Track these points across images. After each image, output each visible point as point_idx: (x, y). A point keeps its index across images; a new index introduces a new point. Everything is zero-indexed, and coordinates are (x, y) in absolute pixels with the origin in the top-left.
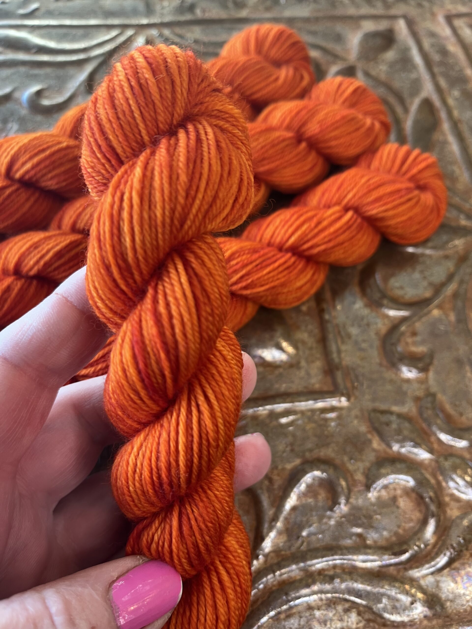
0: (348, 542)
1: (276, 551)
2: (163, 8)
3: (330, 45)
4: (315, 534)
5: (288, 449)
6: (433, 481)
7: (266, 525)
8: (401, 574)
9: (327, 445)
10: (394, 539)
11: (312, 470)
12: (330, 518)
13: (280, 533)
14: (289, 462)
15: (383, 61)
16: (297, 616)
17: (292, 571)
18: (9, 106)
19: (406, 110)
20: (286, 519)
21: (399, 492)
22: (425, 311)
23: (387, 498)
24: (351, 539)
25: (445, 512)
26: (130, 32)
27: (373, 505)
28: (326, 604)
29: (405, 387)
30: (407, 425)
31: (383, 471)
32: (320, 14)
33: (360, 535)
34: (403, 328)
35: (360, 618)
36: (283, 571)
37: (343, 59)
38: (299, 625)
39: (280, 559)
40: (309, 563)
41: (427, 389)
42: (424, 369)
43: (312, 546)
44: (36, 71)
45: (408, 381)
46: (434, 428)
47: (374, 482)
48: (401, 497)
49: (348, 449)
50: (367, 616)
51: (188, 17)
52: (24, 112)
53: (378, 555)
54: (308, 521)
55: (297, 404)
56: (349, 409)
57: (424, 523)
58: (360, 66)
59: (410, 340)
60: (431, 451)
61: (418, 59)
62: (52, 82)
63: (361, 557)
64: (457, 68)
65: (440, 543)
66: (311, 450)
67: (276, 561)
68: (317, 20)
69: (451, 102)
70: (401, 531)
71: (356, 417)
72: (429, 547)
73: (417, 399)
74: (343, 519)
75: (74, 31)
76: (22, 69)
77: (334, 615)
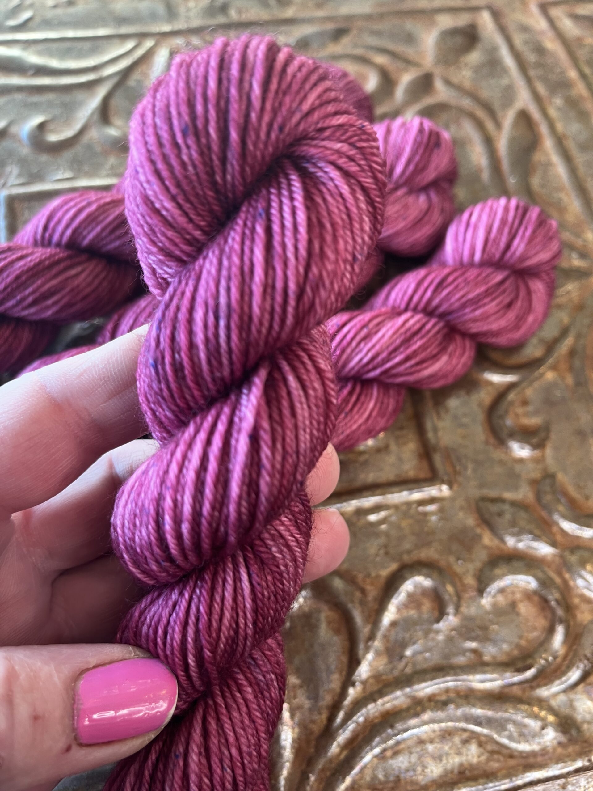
0: (461, 660)
1: (376, 677)
2: (188, 10)
3: (400, 48)
4: (421, 653)
5: (382, 552)
6: (558, 580)
7: (361, 646)
8: (527, 694)
9: (428, 544)
10: (516, 652)
11: (412, 575)
12: (438, 632)
13: (378, 654)
14: (385, 568)
15: (466, 65)
16: (407, 753)
17: (396, 698)
18: (7, 143)
19: (498, 125)
20: (385, 637)
21: (518, 596)
22: (536, 374)
23: (504, 603)
24: (464, 655)
25: (574, 617)
26: (149, 44)
27: (488, 613)
28: (440, 736)
29: (518, 468)
30: (523, 514)
31: (497, 571)
32: (385, 9)
33: (474, 651)
34: (511, 396)
35: (481, 750)
36: (386, 699)
37: (416, 65)
38: (410, 762)
39: (381, 685)
40: (416, 687)
41: (545, 470)
42: (539, 446)
43: (418, 667)
44: (36, 98)
45: (521, 461)
46: (556, 517)
47: (487, 585)
48: (521, 601)
49: (455, 547)
50: (489, 747)
51: (221, 20)
52: (25, 150)
53: (497, 673)
54: (411, 638)
55: (389, 496)
56: (452, 499)
57: (551, 631)
58: (438, 72)
59: (520, 410)
60: (553, 544)
61: (509, 61)
62: (57, 111)
63: (479, 677)
64: (558, 70)
65: (571, 654)
66: (409, 552)
67: (376, 688)
68: (381, 16)
69: (553, 112)
70: (523, 643)
71: (461, 508)
72: (559, 660)
73: (534, 483)
74: (453, 633)
75: (79, 45)
76: (18, 97)
77: (451, 748)
